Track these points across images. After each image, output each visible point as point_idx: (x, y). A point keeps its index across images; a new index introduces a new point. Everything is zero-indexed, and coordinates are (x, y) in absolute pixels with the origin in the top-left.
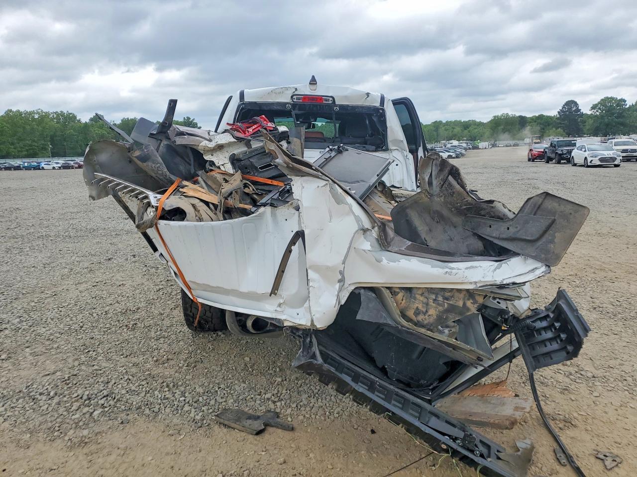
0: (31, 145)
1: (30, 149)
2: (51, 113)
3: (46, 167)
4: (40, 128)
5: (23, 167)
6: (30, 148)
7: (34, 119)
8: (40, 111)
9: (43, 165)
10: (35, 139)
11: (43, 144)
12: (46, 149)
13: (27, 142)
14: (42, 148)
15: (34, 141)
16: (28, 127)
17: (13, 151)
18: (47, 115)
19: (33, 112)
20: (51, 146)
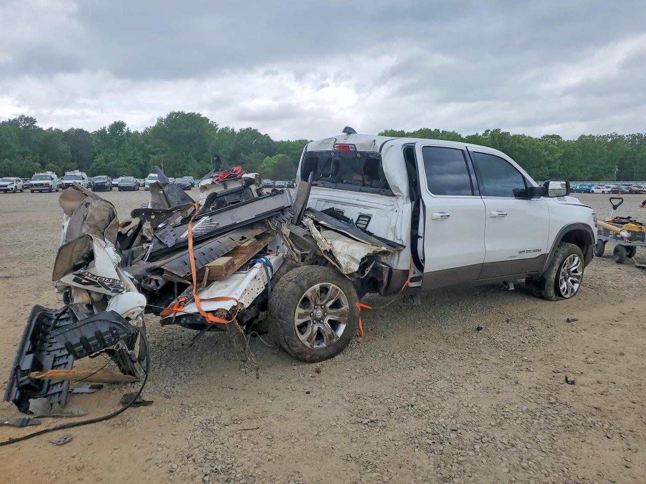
0: (597, 169)
1: (596, 173)
2: (627, 136)
3: (595, 191)
4: (610, 152)
5: (575, 190)
6: (595, 171)
7: (607, 143)
8: (614, 134)
9: (593, 189)
10: (603, 162)
11: (610, 168)
12: (612, 173)
13: (594, 165)
14: (609, 171)
15: (602, 165)
16: (598, 151)
17: (579, 175)
18: (622, 137)
19: (608, 136)
20: (617, 170)
